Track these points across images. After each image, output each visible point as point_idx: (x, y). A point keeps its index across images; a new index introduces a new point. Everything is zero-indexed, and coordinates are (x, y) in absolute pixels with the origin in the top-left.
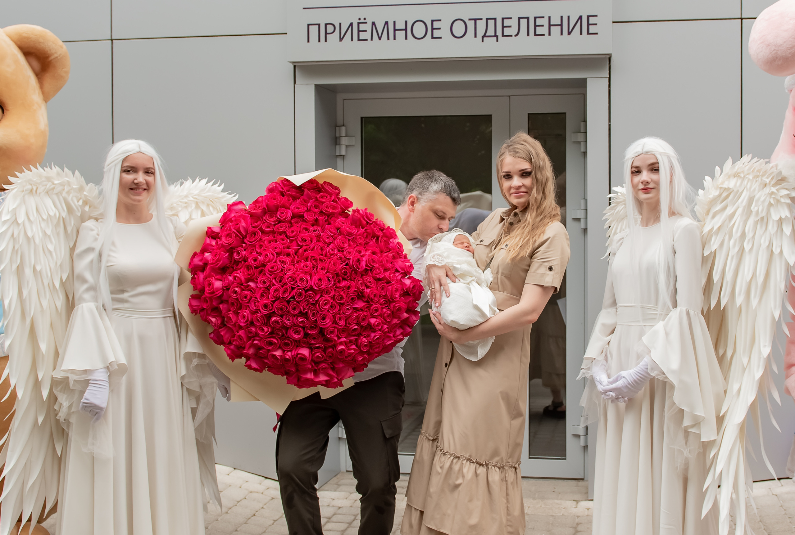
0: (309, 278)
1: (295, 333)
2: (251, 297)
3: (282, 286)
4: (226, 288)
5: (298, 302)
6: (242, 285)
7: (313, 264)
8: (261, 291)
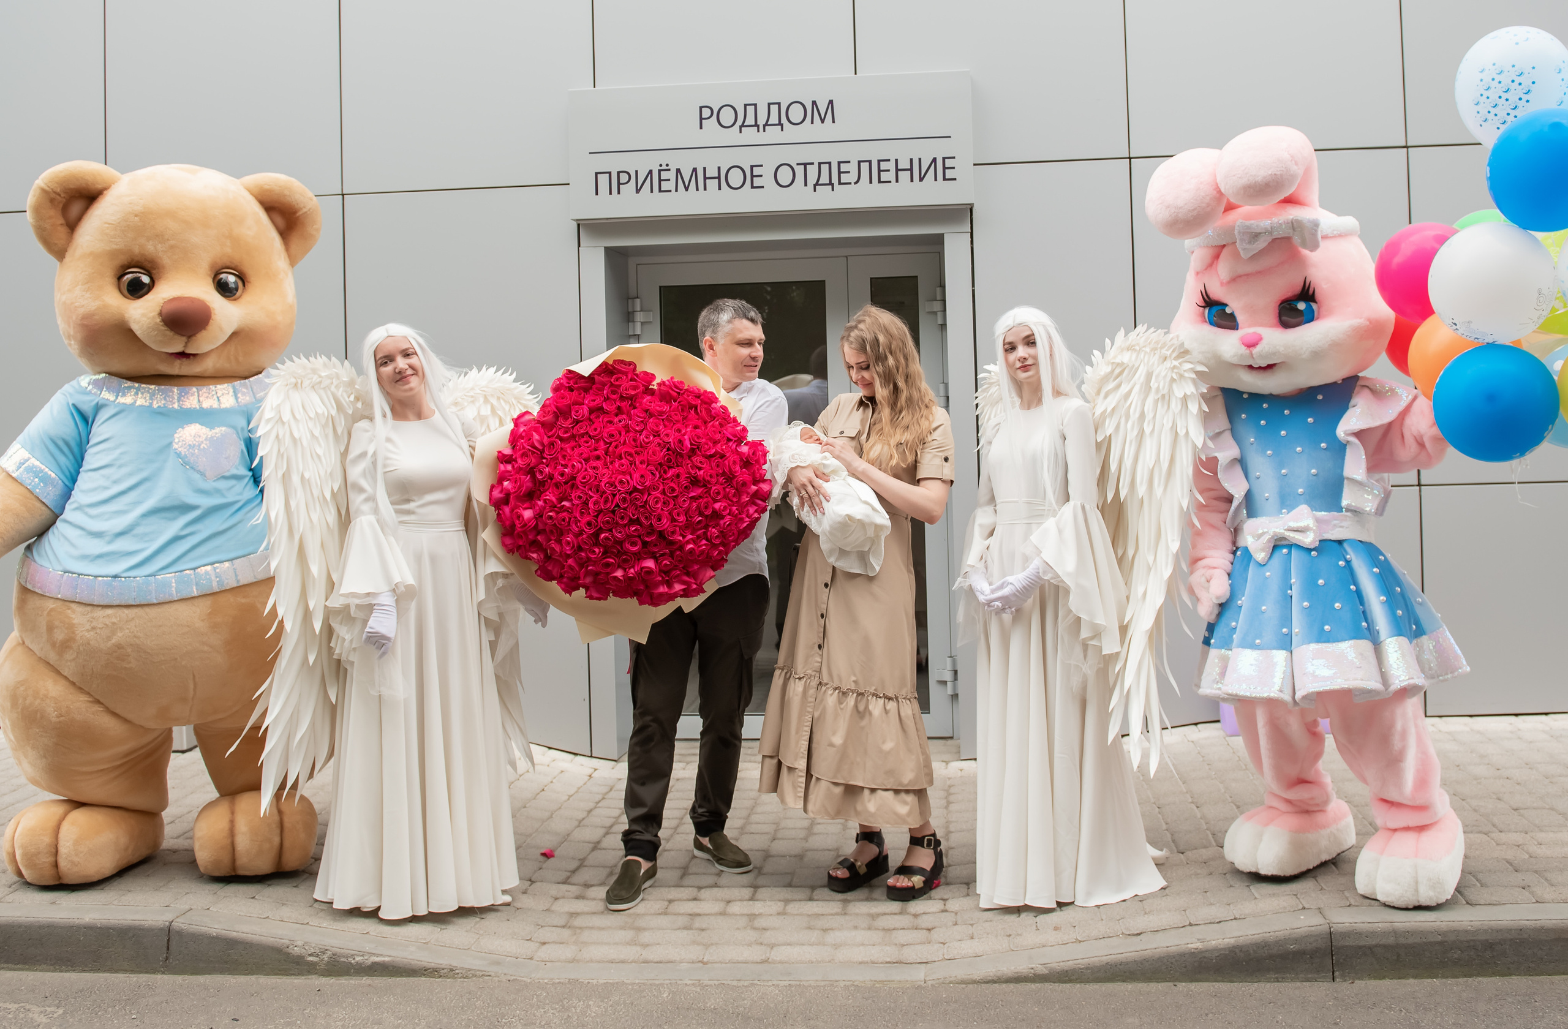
0: (629, 478)
1: (631, 545)
2: (570, 519)
3: (602, 496)
4: (539, 516)
5: (625, 509)
6: (555, 507)
7: (629, 460)
8: (579, 508)
